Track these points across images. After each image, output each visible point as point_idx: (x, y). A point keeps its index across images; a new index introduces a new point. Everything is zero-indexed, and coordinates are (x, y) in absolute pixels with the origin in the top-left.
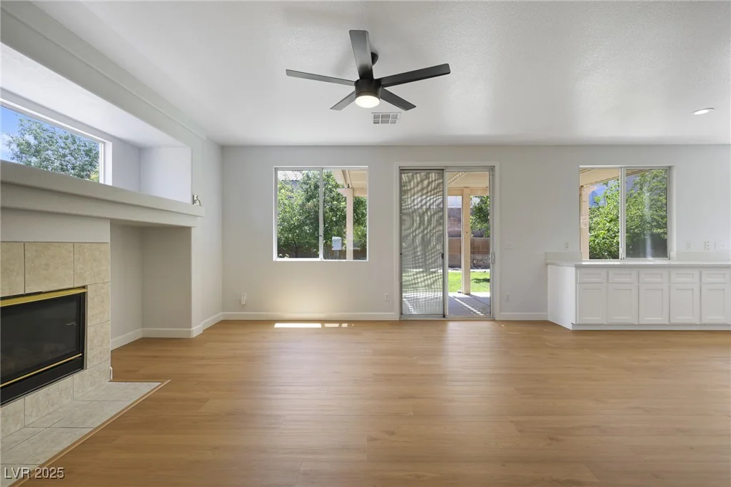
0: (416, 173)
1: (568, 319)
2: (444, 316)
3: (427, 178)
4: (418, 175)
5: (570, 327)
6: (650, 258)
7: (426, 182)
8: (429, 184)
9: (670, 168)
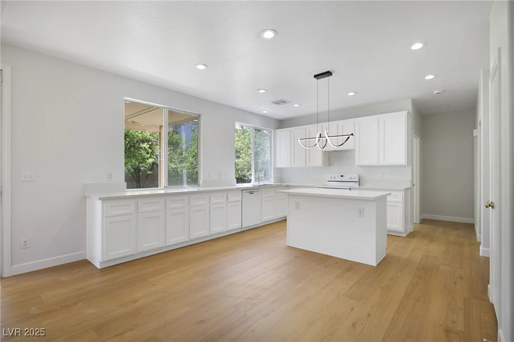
1: (98, 259)
5: (99, 266)
9: (199, 115)
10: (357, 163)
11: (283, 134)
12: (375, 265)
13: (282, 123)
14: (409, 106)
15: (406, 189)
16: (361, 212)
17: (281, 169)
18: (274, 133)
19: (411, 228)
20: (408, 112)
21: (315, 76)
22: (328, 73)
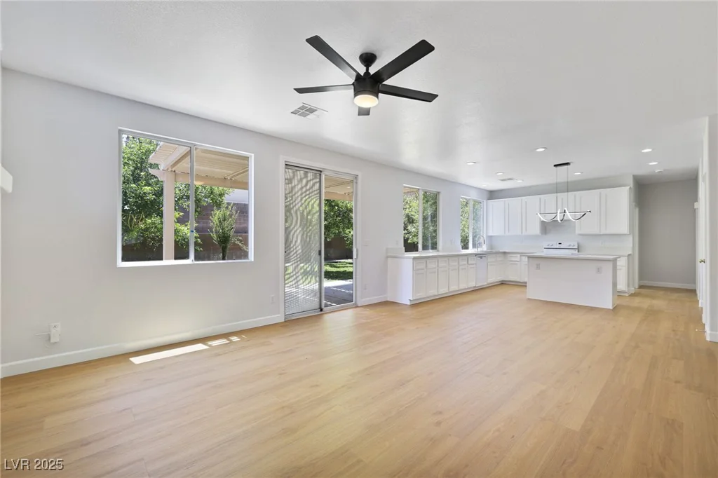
0: (297, 170)
1: (406, 297)
2: (321, 310)
3: (306, 176)
4: (298, 172)
5: (409, 303)
6: (431, 251)
7: (304, 181)
8: (307, 182)
9: (439, 193)
10: (578, 232)
11: (496, 204)
12: (611, 308)
13: (492, 195)
14: (631, 182)
15: (629, 255)
16: (599, 270)
17: (491, 236)
18: (487, 203)
19: (632, 290)
20: (630, 188)
21: (555, 166)
22: (567, 164)
